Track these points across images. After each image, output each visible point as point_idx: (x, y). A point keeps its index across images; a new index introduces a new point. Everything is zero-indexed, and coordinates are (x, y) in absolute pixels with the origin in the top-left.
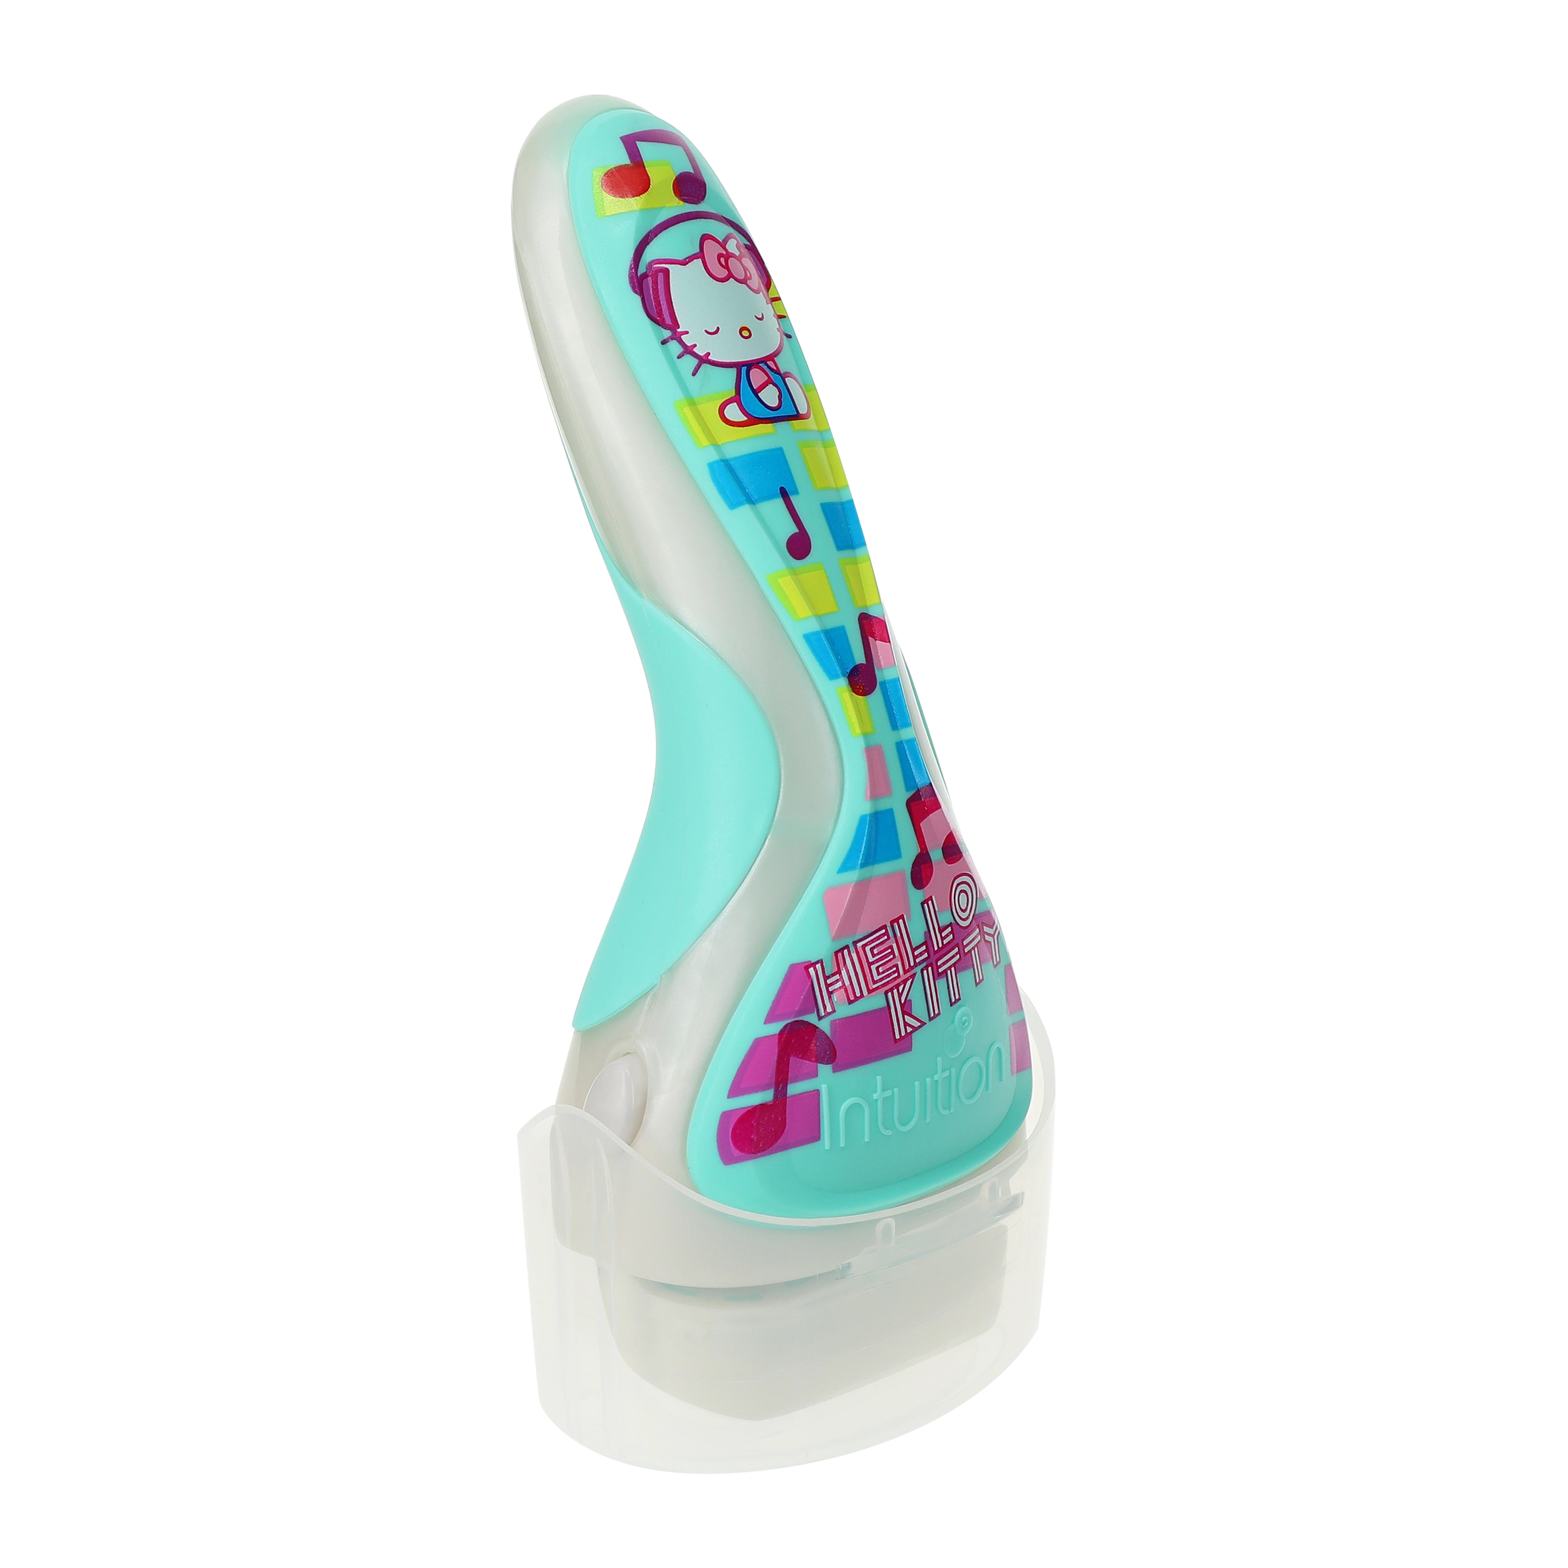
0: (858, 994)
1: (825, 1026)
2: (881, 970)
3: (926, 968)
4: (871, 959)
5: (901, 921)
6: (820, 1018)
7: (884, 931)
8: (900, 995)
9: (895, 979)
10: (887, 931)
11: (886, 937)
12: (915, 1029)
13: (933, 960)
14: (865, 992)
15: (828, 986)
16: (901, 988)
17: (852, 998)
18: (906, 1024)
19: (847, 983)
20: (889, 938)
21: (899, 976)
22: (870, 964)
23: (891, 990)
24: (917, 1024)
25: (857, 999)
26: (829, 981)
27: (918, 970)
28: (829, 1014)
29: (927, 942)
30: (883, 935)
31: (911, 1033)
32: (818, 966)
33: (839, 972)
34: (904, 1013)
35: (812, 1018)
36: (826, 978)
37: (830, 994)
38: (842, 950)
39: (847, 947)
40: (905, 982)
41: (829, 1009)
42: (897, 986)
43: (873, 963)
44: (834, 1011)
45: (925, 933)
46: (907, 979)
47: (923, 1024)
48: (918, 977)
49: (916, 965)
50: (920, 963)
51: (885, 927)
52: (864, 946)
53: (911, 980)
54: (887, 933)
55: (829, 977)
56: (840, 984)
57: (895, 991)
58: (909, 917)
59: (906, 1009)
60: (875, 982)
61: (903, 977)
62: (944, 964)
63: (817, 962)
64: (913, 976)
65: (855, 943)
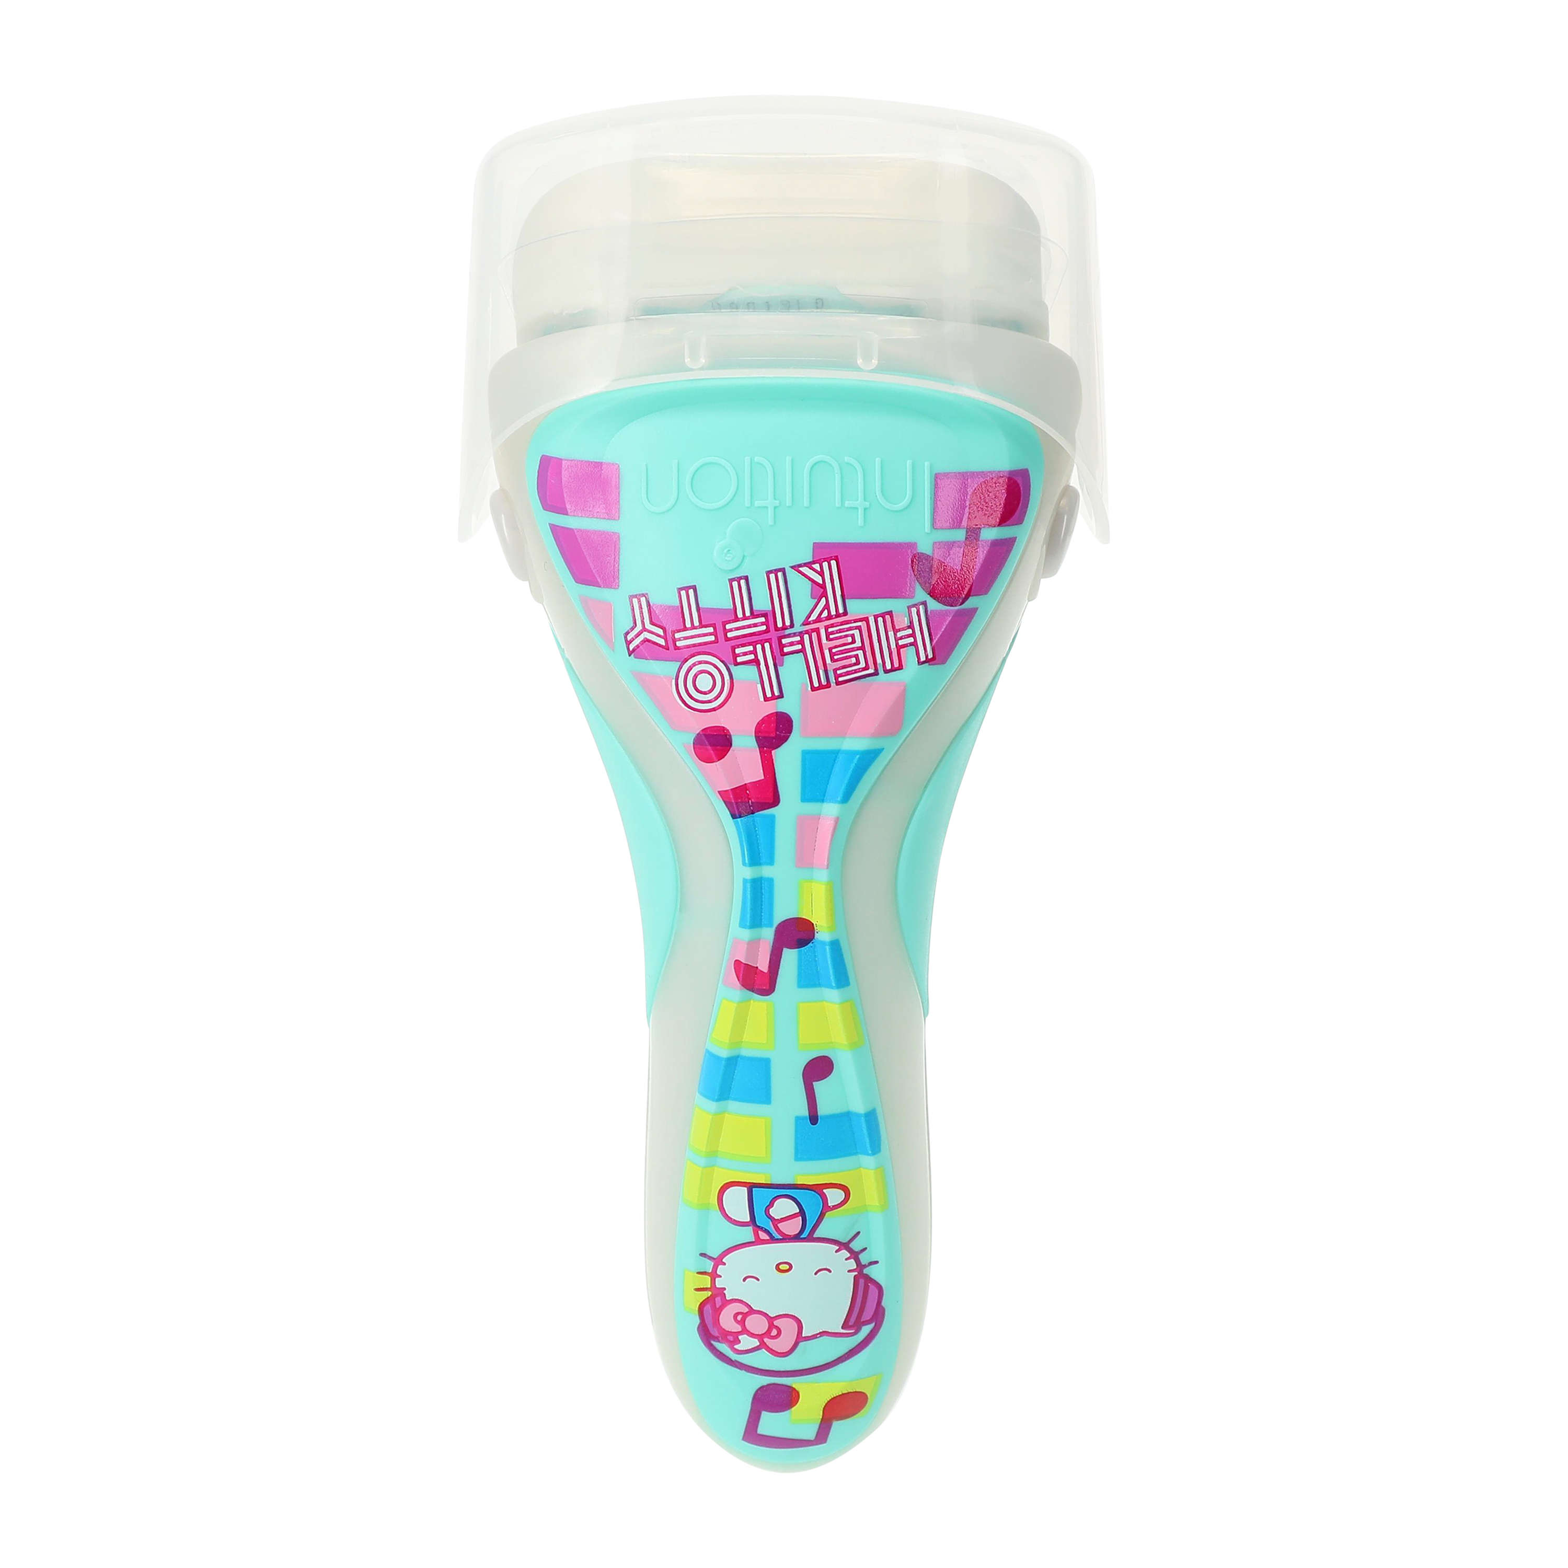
0: (880, 620)
1: (921, 595)
2: (850, 639)
3: (784, 628)
4: (860, 653)
5: (816, 684)
6: (924, 603)
7: (840, 679)
8: (827, 606)
9: (832, 626)
10: (836, 679)
11: (839, 672)
12: (809, 565)
13: (773, 635)
14: (872, 620)
15: (913, 635)
16: (825, 614)
17: (888, 617)
18: (821, 573)
19: (891, 634)
20: (835, 670)
21: (827, 628)
22: (862, 648)
23: (838, 615)
24: (805, 570)
25: (883, 615)
26: (911, 640)
27: (798, 628)
28: (914, 606)
29: (780, 654)
30: (841, 675)
31: (814, 562)
32: (923, 658)
33: (899, 648)
34: (823, 586)
35: (933, 605)
36: (914, 644)
37: (911, 626)
38: (893, 669)
39: (886, 671)
40: (819, 620)
41: (914, 610)
42: (830, 617)
43: (858, 649)
44: (909, 608)
45: (782, 665)
46: (815, 622)
47: (796, 568)
48: (799, 619)
49: (801, 634)
50: (795, 635)
51: (838, 683)
52: (866, 668)
53: (810, 620)
54: (837, 677)
55: (911, 644)
56: (899, 634)
57: (833, 612)
58: (804, 685)
59: (819, 591)
60: (859, 628)
61: (821, 626)
62: (755, 625)
63: (924, 662)
64: (806, 623)
65: (876, 673)
